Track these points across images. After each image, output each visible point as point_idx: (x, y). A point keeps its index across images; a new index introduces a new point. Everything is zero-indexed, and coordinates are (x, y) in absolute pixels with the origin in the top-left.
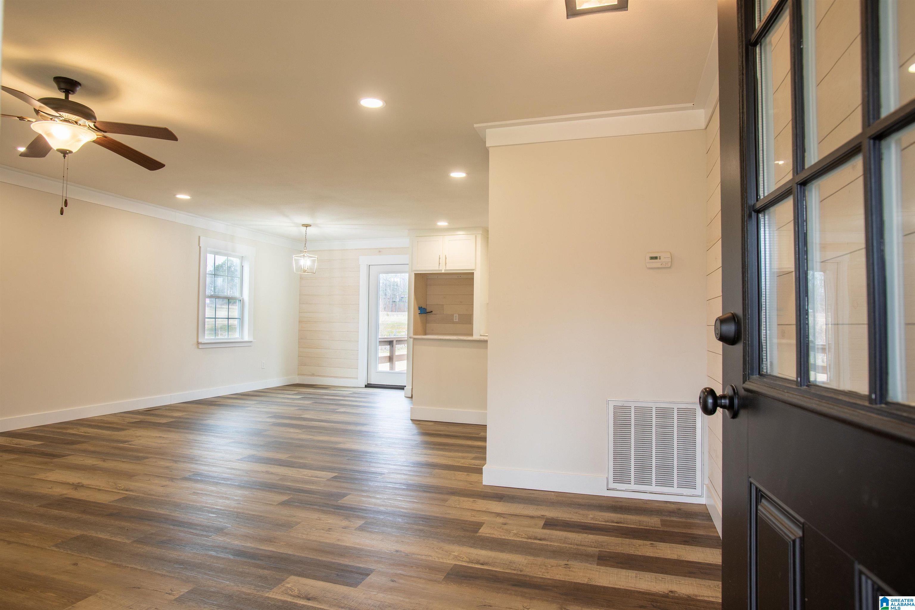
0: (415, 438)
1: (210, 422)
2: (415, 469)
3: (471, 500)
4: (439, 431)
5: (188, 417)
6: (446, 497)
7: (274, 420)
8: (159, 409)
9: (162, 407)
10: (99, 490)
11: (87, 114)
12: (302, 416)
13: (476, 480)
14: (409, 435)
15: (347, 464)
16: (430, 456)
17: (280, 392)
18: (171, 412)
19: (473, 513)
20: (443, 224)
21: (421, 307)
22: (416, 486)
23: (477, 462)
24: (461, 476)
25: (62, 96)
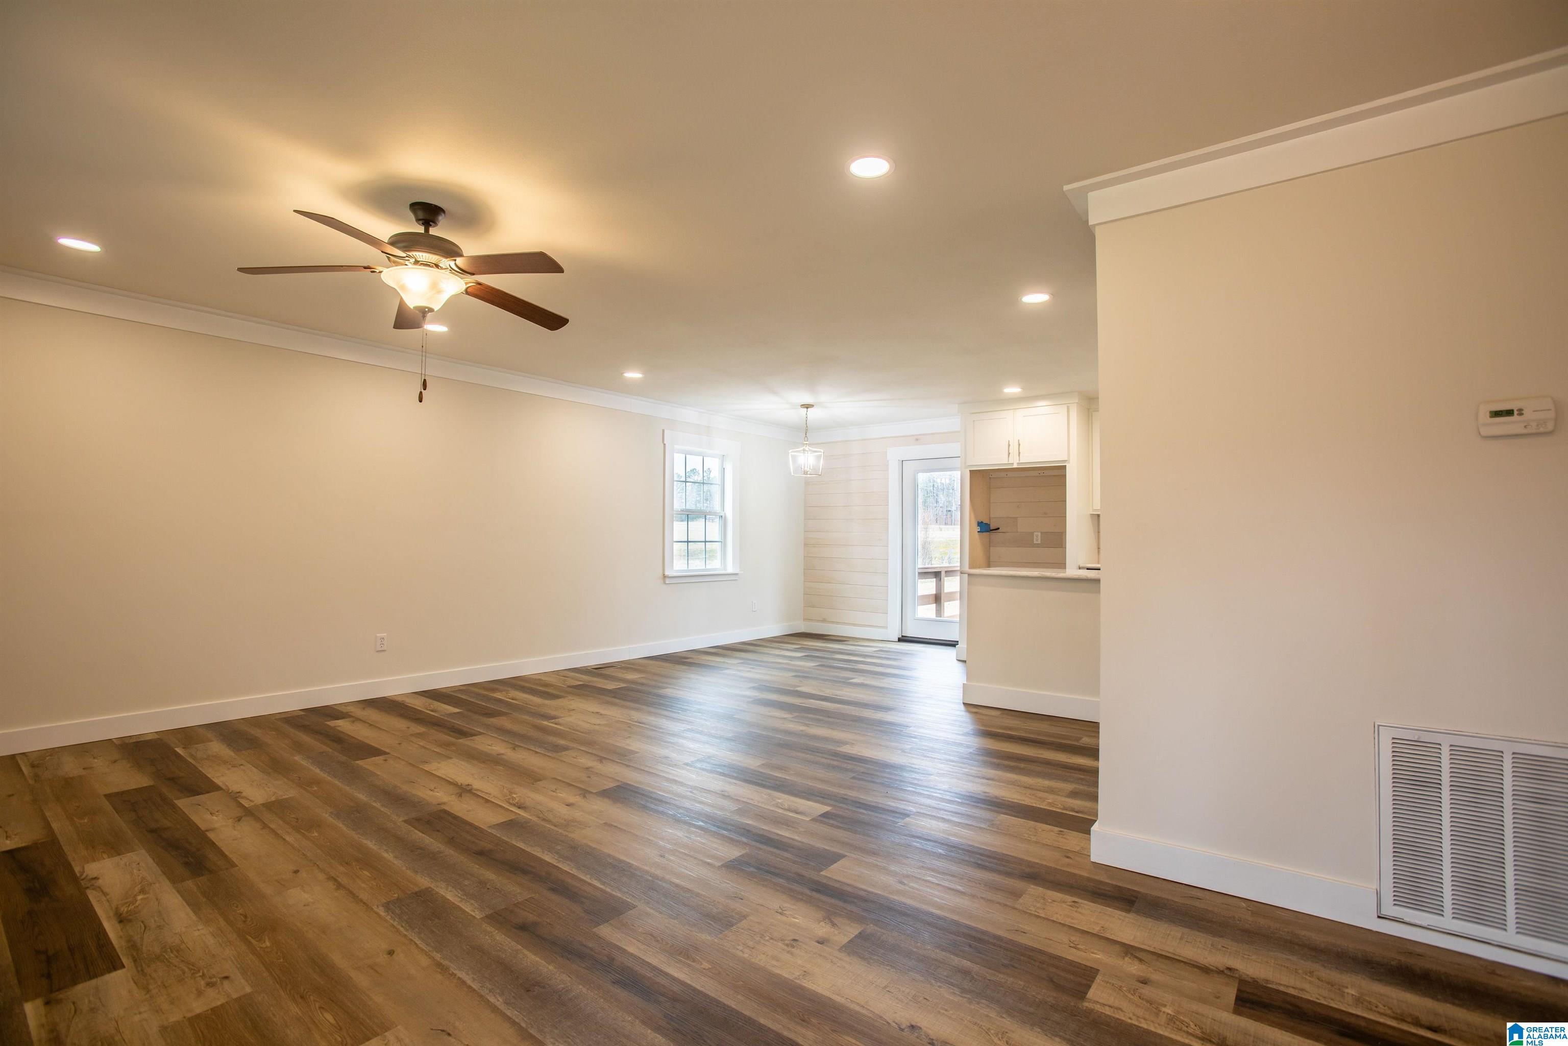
0: (969, 742)
1: (669, 692)
2: (962, 809)
3: (1069, 899)
4: (1010, 729)
5: (644, 681)
6: (1019, 884)
7: (757, 694)
8: (612, 666)
9: (617, 664)
10: (487, 801)
11: (451, 251)
12: (799, 689)
13: (1077, 849)
14: (959, 734)
15: (850, 788)
16: (990, 782)
17: (777, 645)
18: (625, 672)
19: (1073, 938)
20: (1012, 390)
21: (982, 522)
22: (963, 850)
23: (1078, 803)
24: (1048, 833)
25: (421, 229)
